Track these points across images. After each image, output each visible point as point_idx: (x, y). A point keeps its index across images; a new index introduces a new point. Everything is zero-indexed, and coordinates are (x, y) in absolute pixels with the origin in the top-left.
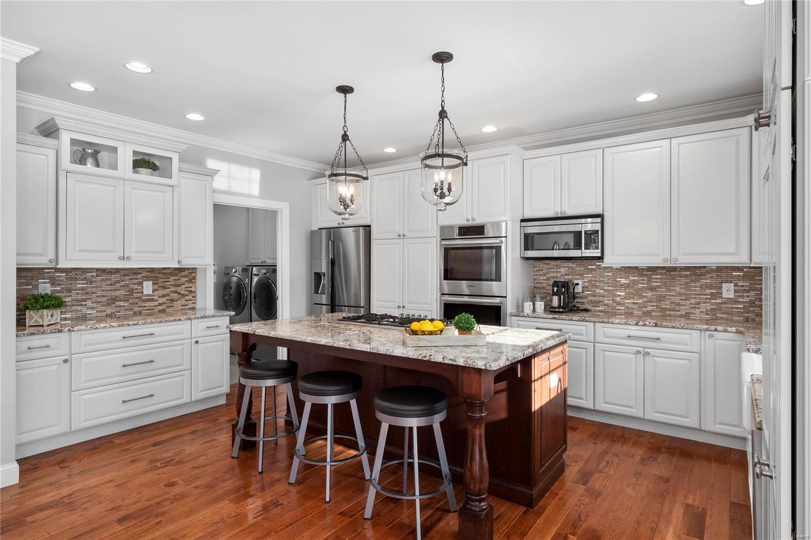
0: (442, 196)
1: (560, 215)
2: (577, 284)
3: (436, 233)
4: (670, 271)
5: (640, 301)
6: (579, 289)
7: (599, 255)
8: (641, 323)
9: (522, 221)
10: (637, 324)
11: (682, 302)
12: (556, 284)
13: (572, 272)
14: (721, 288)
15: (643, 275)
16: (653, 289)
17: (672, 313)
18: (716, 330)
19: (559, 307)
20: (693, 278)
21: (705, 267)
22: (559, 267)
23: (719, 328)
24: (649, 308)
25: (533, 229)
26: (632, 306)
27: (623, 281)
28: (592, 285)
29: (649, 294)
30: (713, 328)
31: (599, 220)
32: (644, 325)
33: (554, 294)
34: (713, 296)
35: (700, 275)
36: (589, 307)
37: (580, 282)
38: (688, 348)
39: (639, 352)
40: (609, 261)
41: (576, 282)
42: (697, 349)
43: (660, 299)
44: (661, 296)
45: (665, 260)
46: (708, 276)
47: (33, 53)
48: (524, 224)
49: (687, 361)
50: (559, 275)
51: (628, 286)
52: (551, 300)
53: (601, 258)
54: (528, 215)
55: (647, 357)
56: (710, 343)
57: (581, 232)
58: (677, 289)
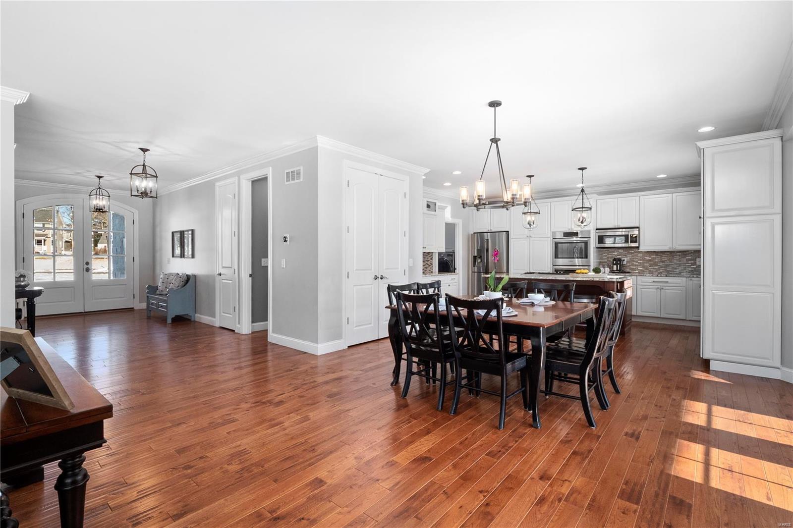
0: (582, 222)
1: (617, 227)
2: (624, 260)
3: (550, 235)
4: (671, 252)
5: (657, 267)
6: (625, 263)
7: (638, 246)
8: (659, 275)
9: (597, 229)
10: (657, 276)
11: (677, 268)
12: (615, 260)
13: (621, 254)
14: (696, 260)
15: (658, 255)
16: (663, 262)
17: (672, 272)
18: (693, 277)
19: (617, 270)
20: (683, 256)
21: (688, 251)
22: (613, 252)
23: (695, 276)
24: (661, 271)
25: (602, 233)
26: (652, 270)
27: (648, 258)
28: (632, 260)
29: (661, 264)
30: (692, 276)
31: (638, 229)
32: (661, 276)
33: (614, 264)
34: (692, 264)
35: (686, 255)
36: (630, 271)
37: (625, 259)
38: (681, 285)
39: (658, 288)
40: (642, 249)
41: (623, 259)
42: (684, 285)
43: (667, 266)
44: (667, 265)
45: (670, 248)
46: (690, 255)
47: (428, 171)
48: (597, 231)
49: (680, 291)
50: (614, 256)
51: (650, 260)
52: (613, 267)
53: (638, 248)
54: (598, 227)
55: (662, 290)
56: (690, 282)
57: (628, 235)
58: (675, 261)
